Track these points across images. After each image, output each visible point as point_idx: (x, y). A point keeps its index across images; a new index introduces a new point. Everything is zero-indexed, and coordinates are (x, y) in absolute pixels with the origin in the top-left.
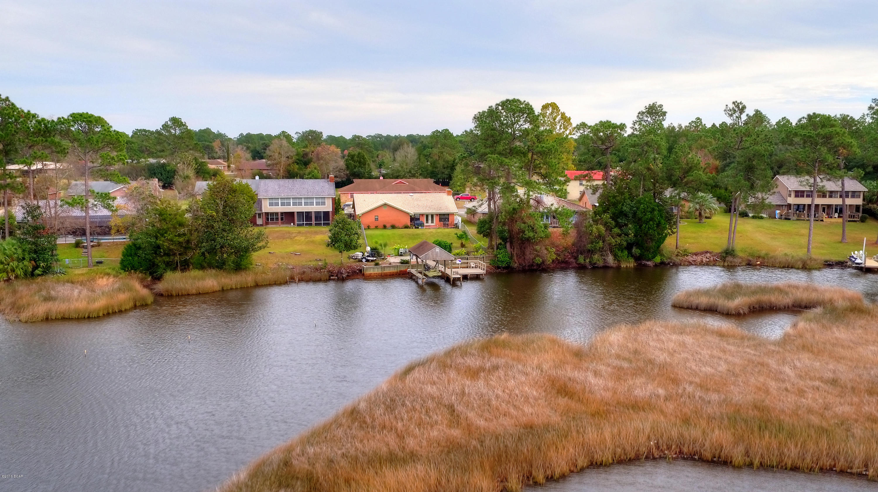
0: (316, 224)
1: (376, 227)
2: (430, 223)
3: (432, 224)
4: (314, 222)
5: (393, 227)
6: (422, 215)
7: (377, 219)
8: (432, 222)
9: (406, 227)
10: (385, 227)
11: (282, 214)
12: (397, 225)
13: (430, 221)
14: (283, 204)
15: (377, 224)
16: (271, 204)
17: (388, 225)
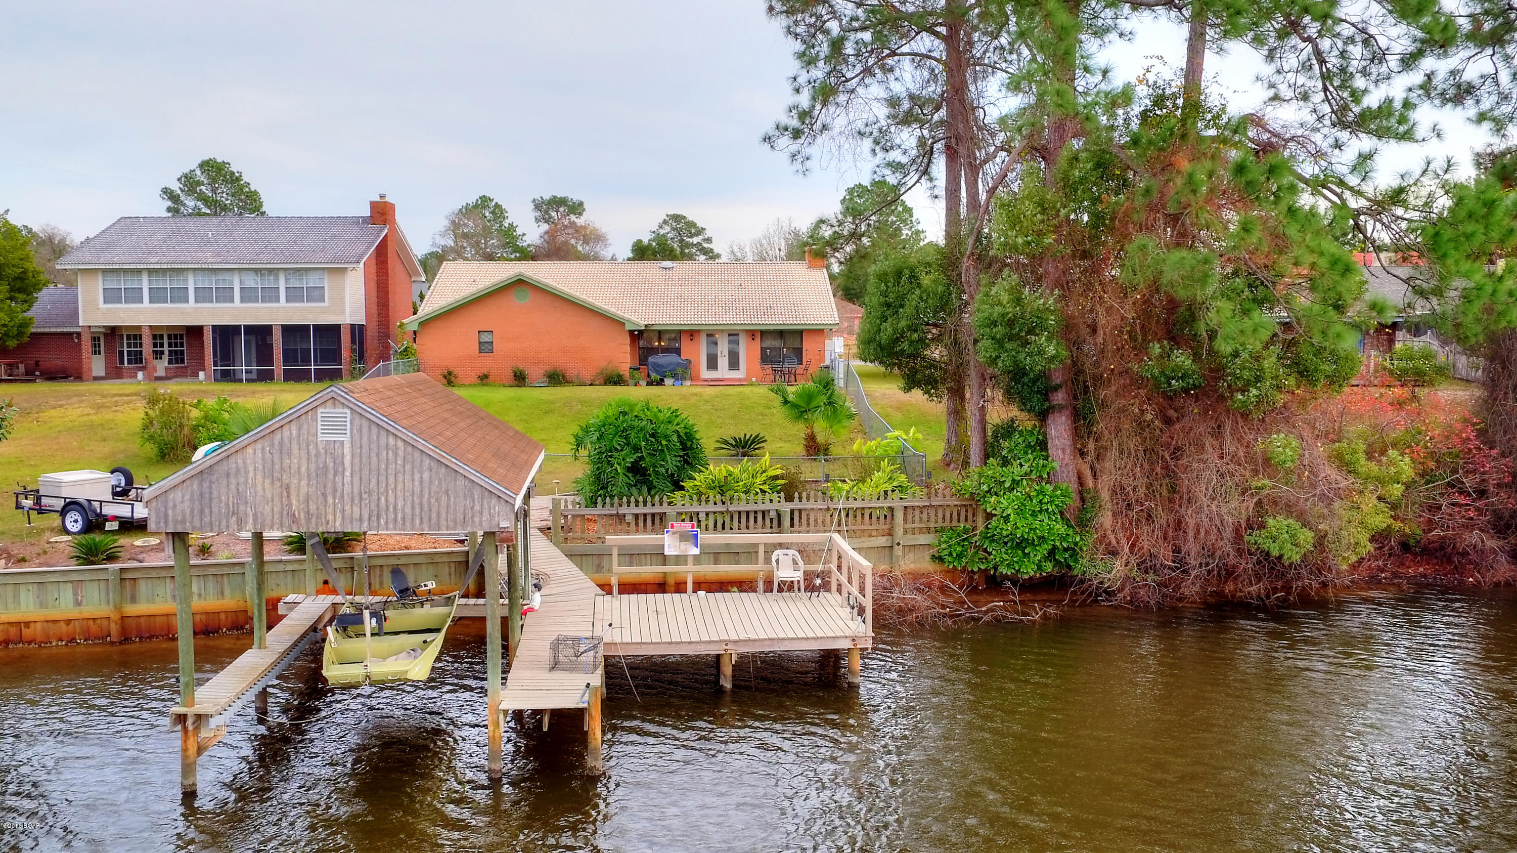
0: (290, 376)
1: (484, 379)
2: (723, 371)
3: (734, 375)
4: (278, 366)
5: (556, 378)
6: (692, 334)
7: (485, 348)
8: (734, 364)
9: (615, 380)
10: (520, 379)
11: (157, 334)
12: (571, 373)
13: (723, 361)
14: (157, 296)
15: (486, 364)
16: (111, 296)
17: (535, 372)
